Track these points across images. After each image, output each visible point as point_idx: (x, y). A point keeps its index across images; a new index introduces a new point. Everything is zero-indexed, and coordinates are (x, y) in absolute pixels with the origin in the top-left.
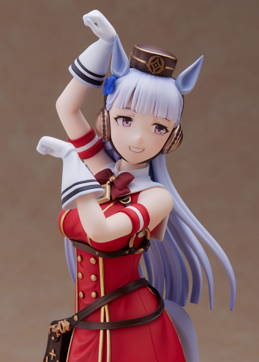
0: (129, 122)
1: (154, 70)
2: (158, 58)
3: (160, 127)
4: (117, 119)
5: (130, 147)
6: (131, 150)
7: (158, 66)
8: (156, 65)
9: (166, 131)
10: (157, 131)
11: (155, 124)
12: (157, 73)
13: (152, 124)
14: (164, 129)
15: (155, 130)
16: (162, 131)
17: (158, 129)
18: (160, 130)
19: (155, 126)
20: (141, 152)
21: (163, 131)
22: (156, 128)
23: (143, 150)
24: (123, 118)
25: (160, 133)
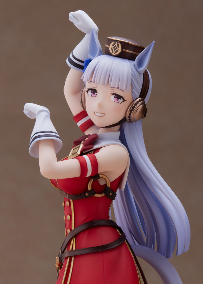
0: (96, 93)
1: (114, 52)
2: (117, 42)
3: (118, 97)
4: (88, 92)
5: (95, 113)
6: (96, 115)
7: (116, 48)
8: (115, 48)
9: (123, 101)
10: (116, 100)
11: (113, 94)
12: (116, 54)
13: (112, 94)
14: (121, 98)
15: (114, 99)
16: (119, 100)
17: (117, 98)
18: (118, 99)
19: (114, 96)
20: (103, 116)
21: (121, 100)
22: (115, 97)
23: (104, 114)
24: (91, 91)
25: (118, 101)
